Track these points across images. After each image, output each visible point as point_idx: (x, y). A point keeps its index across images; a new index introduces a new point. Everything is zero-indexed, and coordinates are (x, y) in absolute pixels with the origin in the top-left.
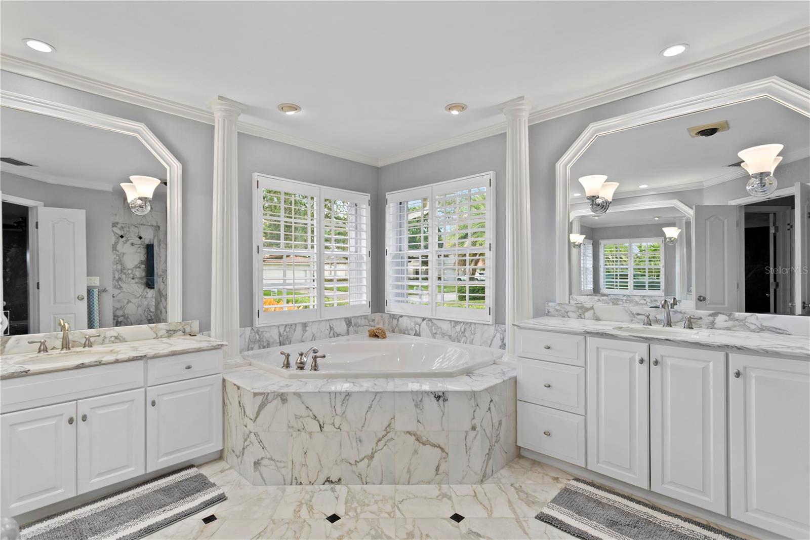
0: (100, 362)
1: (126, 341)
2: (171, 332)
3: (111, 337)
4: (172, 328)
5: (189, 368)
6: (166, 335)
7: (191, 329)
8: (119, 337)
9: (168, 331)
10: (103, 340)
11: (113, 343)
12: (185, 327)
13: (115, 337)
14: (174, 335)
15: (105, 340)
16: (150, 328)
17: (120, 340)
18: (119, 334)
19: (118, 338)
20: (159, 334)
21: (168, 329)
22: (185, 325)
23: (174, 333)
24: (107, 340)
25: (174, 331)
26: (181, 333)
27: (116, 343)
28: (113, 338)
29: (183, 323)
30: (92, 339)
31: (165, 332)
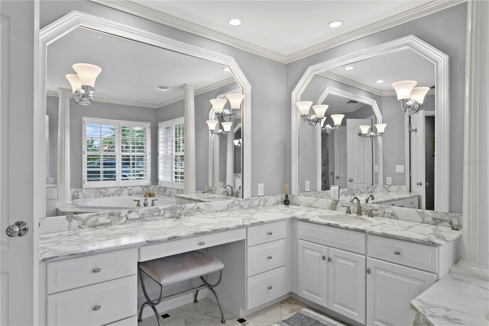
0: (338, 226)
1: (399, 219)
2: (437, 221)
3: (389, 213)
4: (438, 216)
5: (397, 253)
6: (433, 222)
7: (458, 222)
8: (394, 214)
9: (434, 219)
10: (384, 214)
11: (390, 218)
12: (452, 219)
13: (391, 214)
14: (440, 224)
15: (385, 214)
16: (418, 212)
17: (394, 217)
18: (394, 212)
19: (394, 216)
20: (426, 220)
21: (434, 217)
22: (452, 217)
23: (440, 223)
24: (386, 215)
25: (441, 220)
26: (447, 224)
27: (392, 218)
28: (390, 215)
29: (450, 214)
30: (374, 212)
31: (431, 219)
